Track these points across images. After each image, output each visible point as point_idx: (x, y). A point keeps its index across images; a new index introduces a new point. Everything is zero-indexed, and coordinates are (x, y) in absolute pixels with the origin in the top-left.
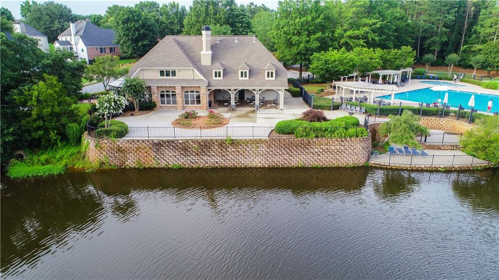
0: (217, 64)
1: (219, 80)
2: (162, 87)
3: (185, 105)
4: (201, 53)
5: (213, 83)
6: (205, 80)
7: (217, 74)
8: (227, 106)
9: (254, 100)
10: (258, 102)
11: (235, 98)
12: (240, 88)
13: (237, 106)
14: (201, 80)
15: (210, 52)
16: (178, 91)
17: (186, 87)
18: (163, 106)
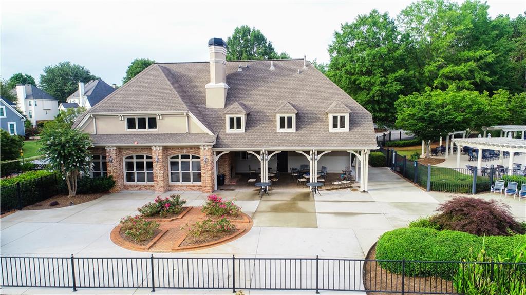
0: (235, 105)
1: (239, 134)
2: (129, 148)
3: (171, 183)
4: (207, 86)
5: (225, 140)
6: (211, 134)
7: (235, 123)
8: (252, 184)
9: (308, 173)
10: (316, 176)
11: (269, 169)
12: (279, 149)
13: (274, 184)
14: (204, 134)
15: (223, 85)
16: (157, 155)
17: (173, 148)
18: (131, 186)
